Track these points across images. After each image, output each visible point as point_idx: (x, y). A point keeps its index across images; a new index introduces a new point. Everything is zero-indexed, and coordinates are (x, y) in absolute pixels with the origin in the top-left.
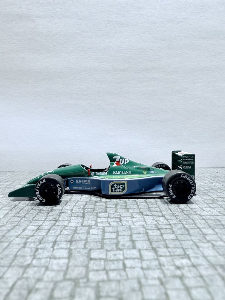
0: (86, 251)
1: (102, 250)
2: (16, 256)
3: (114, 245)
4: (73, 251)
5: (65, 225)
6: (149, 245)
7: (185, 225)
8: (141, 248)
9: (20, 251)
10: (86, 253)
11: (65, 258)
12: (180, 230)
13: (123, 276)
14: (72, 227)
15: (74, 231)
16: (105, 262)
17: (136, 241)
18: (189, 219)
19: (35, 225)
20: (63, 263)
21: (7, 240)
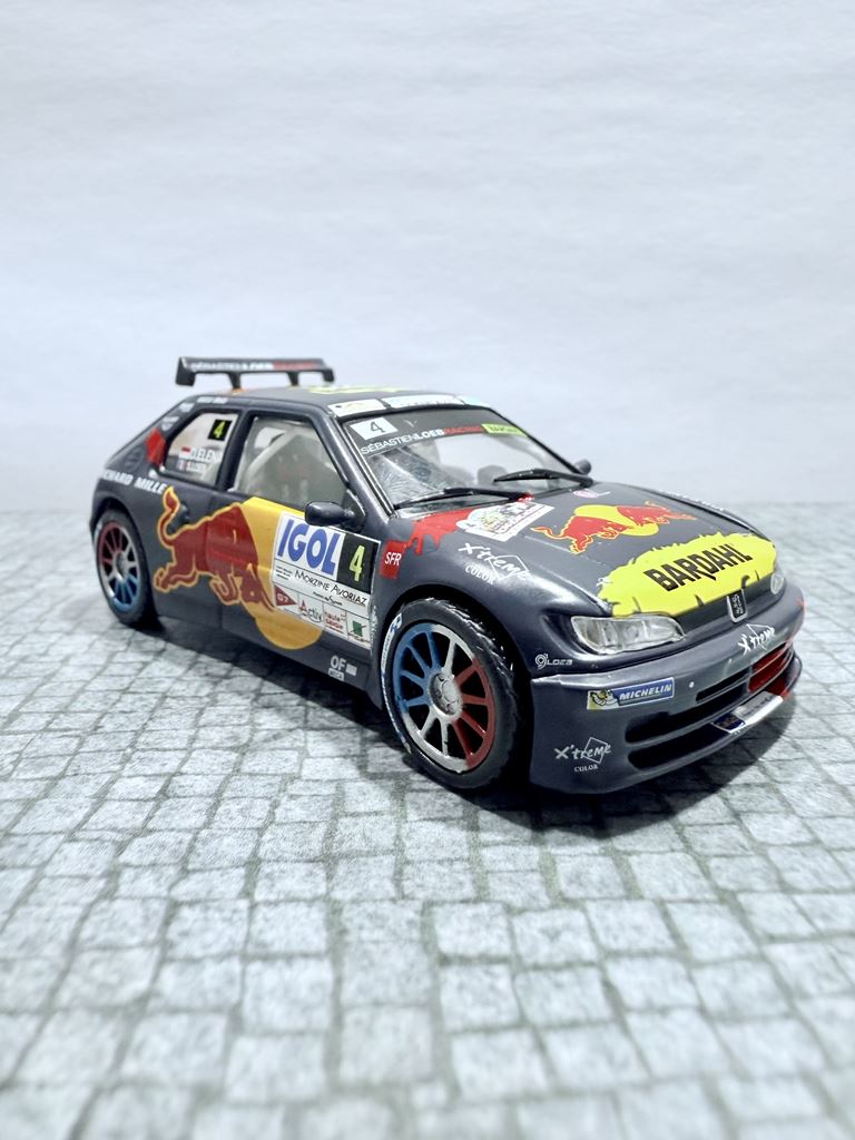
0: (410, 912)
1: (484, 908)
2: (73, 947)
3: (536, 877)
4: (346, 914)
5: (284, 771)
6: (696, 876)
7: (827, 768)
8: (667, 895)
9: (94, 919)
10: (410, 923)
11: (317, 956)
12: (812, 794)
13: (625, 1065)
14: (317, 781)
15: (333, 805)
16: (513, 977)
17: (629, 854)
18: (831, 737)
19: (149, 773)
20: (312, 988)
21: (22, 858)
